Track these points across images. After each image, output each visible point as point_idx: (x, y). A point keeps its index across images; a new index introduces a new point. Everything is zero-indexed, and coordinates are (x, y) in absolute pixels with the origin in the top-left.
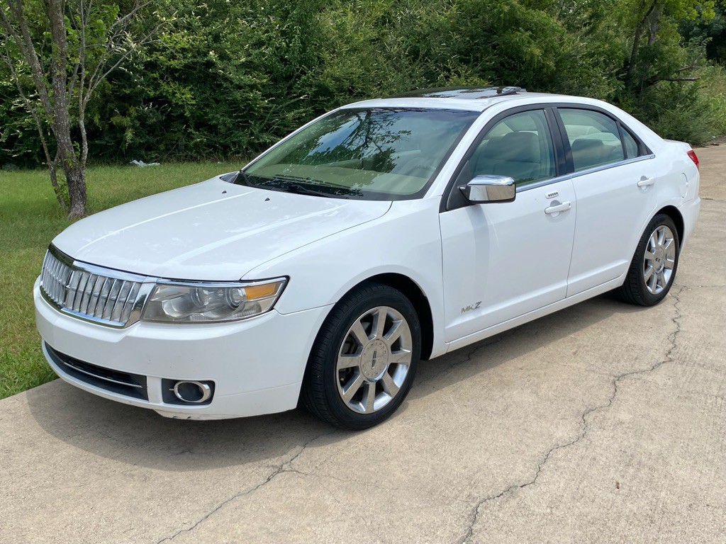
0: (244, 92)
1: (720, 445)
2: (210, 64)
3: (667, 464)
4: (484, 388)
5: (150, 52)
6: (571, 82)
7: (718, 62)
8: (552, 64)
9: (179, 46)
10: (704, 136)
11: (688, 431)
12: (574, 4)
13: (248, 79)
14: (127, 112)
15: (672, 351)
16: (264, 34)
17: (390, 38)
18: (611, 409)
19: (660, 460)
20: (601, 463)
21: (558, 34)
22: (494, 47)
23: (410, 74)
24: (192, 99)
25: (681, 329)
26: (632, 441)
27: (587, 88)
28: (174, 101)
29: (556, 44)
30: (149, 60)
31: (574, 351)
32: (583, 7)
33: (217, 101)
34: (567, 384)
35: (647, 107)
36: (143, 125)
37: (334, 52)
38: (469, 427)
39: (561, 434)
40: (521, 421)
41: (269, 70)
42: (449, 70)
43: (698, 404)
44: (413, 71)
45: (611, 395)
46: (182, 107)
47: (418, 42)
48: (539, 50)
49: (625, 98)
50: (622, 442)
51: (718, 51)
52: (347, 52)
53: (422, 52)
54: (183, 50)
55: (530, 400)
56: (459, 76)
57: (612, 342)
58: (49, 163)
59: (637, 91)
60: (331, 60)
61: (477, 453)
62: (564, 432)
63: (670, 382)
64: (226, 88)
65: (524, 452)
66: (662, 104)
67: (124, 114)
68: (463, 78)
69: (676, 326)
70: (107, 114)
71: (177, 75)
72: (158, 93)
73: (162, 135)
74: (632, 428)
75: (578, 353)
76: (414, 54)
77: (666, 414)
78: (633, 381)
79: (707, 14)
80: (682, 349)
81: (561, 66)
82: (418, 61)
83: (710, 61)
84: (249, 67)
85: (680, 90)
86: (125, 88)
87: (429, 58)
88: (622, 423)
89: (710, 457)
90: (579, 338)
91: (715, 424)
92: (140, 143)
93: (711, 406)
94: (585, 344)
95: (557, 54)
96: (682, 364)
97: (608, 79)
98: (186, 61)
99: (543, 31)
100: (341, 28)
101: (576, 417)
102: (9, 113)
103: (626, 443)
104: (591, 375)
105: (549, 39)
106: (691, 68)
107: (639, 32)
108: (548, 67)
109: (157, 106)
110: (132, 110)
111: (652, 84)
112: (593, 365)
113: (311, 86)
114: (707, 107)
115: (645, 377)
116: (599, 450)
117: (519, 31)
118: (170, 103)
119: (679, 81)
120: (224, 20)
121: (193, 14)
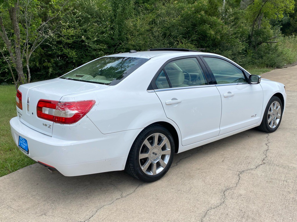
0: (97, 52)
1: (285, 206)
2: (83, 41)
3: (261, 216)
4: (181, 179)
5: (59, 37)
6: (227, 44)
7: (287, 35)
8: (219, 37)
9: (70, 35)
10: (281, 65)
11: (271, 199)
12: (227, 14)
13: (98, 47)
14: (50, 61)
15: (265, 159)
16: (104, 29)
17: (155, 29)
18: (237, 188)
19: (258, 214)
20: (231, 216)
21: (221, 26)
22: (196, 32)
23: (163, 43)
24: (76, 55)
25: (269, 148)
26: (245, 204)
27: (234, 46)
28: (69, 56)
29: (221, 30)
30: (58, 40)
31: (223, 160)
32: (231, 15)
33: (86, 56)
34: (218, 176)
35: (258, 53)
36: (57, 66)
37: (133, 35)
38: (172, 199)
39: (213, 202)
40: (196, 195)
41: (107, 43)
42: (178, 42)
43: (275, 185)
44: (164, 41)
45: (237, 181)
46: (72, 58)
47: (166, 30)
48: (213, 32)
49: (250, 50)
50: (240, 205)
51: (286, 31)
52: (137, 35)
53: (167, 35)
54: (72, 36)
55: (201, 185)
56: (182, 43)
57: (239, 155)
58: (15, 83)
59: (254, 47)
60: (132, 38)
61: (175, 213)
62: (215, 200)
63: (263, 174)
64: (90, 50)
65: (196, 211)
66: (264, 52)
67: (49, 62)
68: (184, 44)
69: (267, 147)
70: (42, 62)
71: (70, 46)
72: (62, 53)
73: (65, 69)
74: (245, 198)
75: (224, 161)
76: (165, 35)
77: (261, 190)
78: (247, 174)
79: (280, 16)
80: (269, 158)
81: (223, 38)
82: (166, 38)
83: (283, 35)
84: (98, 42)
85: (271, 46)
86: (49, 51)
87: (170, 37)
88: (241, 195)
89: (280, 212)
90: (225, 154)
91: (283, 195)
92: (56, 73)
93: (281, 186)
94: (227, 156)
95: (221, 34)
96: (269, 165)
97: (242, 43)
98: (73, 40)
99: (215, 25)
100: (135, 26)
101: (221, 193)
102: (3, 62)
103: (242, 206)
104: (229, 171)
105: (217, 27)
106: (275, 38)
107: (254, 24)
108: (218, 39)
109: (62, 58)
110: (52, 60)
111: (260, 44)
112: (230, 167)
113: (124, 49)
114: (282, 53)
115: (253, 172)
116: (230, 210)
117: (205, 25)
118: (67, 57)
119: (271, 43)
120: (88, 24)
121: (75, 22)
